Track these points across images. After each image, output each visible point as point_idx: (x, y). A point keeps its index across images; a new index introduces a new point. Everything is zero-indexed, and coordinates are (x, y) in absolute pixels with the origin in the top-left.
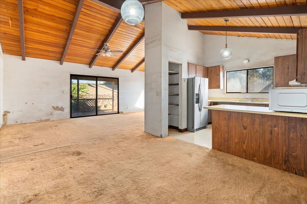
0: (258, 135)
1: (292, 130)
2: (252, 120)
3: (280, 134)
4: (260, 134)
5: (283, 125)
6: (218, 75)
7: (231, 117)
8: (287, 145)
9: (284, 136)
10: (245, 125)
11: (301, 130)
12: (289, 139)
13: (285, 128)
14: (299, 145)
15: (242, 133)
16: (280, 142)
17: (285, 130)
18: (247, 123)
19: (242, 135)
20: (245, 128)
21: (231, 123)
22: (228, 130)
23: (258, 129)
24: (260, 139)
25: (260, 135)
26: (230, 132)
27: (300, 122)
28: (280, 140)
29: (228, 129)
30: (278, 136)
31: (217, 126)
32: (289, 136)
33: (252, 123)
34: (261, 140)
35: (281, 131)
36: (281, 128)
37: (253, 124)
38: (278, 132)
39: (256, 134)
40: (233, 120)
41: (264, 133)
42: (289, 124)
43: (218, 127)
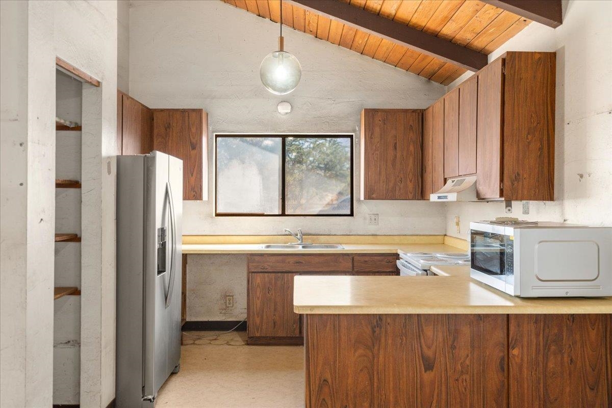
0: (468, 380)
1: (553, 348)
2: (450, 333)
3: (525, 365)
4: (473, 376)
5: (533, 337)
6: (194, 148)
7: (383, 330)
8: (542, 396)
9: (536, 370)
10: (429, 353)
11: (571, 344)
12: (545, 376)
13: (538, 345)
14: (568, 390)
15: (419, 386)
16: (526, 391)
17: (538, 351)
18: (434, 347)
19: (419, 391)
20: (429, 366)
21: (382, 352)
22: (372, 384)
23: (468, 362)
24: (474, 394)
25: (473, 380)
26: (378, 391)
27: (568, 323)
28: (526, 386)
29: (371, 380)
30: (520, 374)
31: (328, 377)
32: (546, 367)
33: (450, 343)
34: (476, 397)
35: (527, 356)
36: (528, 347)
37: (453, 347)
38: (522, 360)
39: (463, 379)
40: (390, 342)
41: (483, 371)
42: (547, 331)
43: (330, 381)
